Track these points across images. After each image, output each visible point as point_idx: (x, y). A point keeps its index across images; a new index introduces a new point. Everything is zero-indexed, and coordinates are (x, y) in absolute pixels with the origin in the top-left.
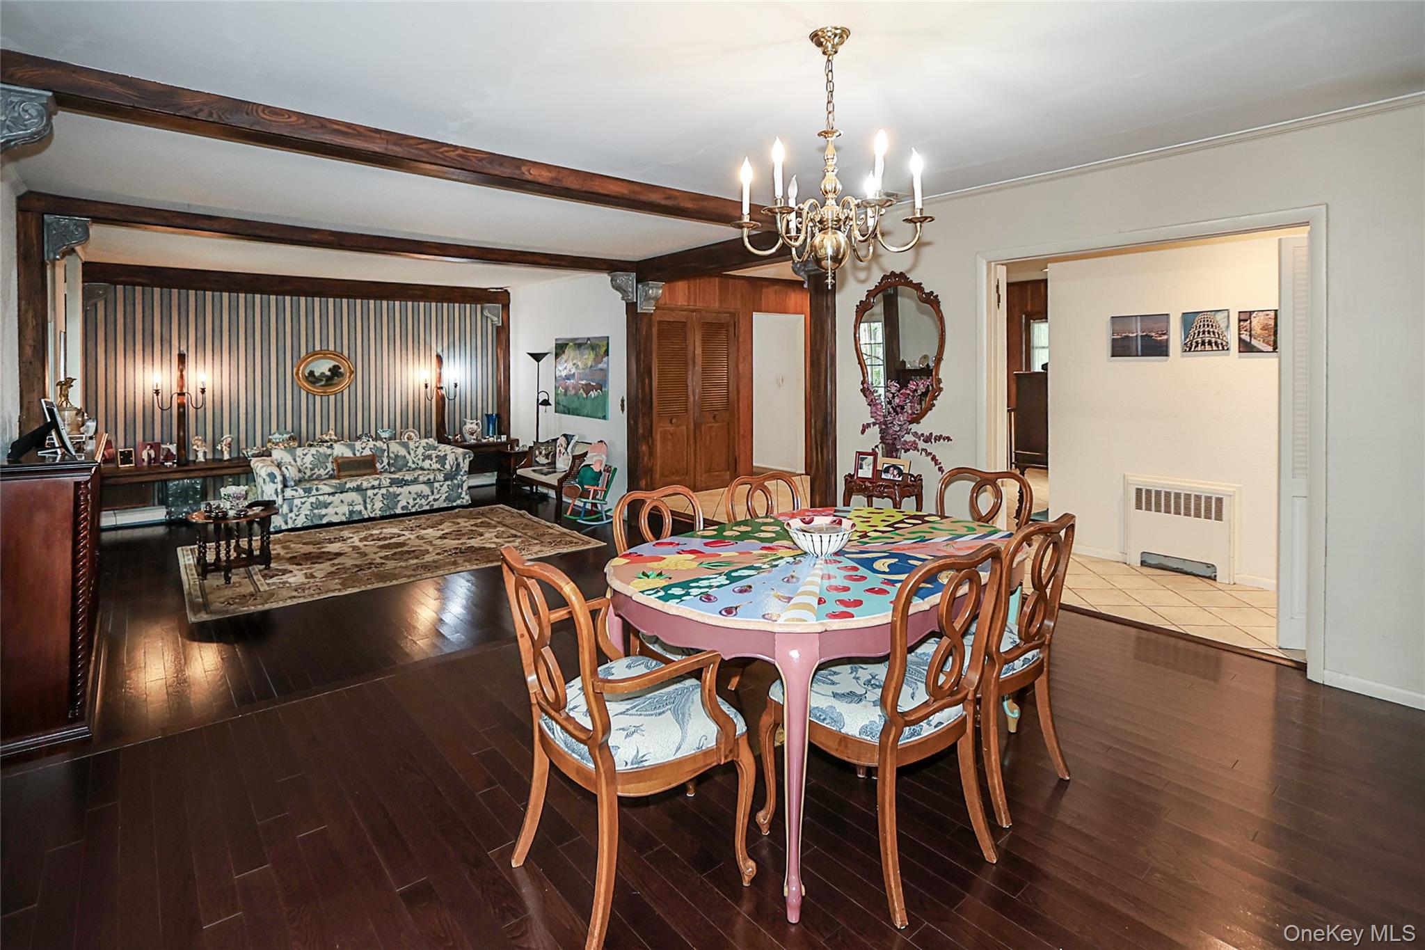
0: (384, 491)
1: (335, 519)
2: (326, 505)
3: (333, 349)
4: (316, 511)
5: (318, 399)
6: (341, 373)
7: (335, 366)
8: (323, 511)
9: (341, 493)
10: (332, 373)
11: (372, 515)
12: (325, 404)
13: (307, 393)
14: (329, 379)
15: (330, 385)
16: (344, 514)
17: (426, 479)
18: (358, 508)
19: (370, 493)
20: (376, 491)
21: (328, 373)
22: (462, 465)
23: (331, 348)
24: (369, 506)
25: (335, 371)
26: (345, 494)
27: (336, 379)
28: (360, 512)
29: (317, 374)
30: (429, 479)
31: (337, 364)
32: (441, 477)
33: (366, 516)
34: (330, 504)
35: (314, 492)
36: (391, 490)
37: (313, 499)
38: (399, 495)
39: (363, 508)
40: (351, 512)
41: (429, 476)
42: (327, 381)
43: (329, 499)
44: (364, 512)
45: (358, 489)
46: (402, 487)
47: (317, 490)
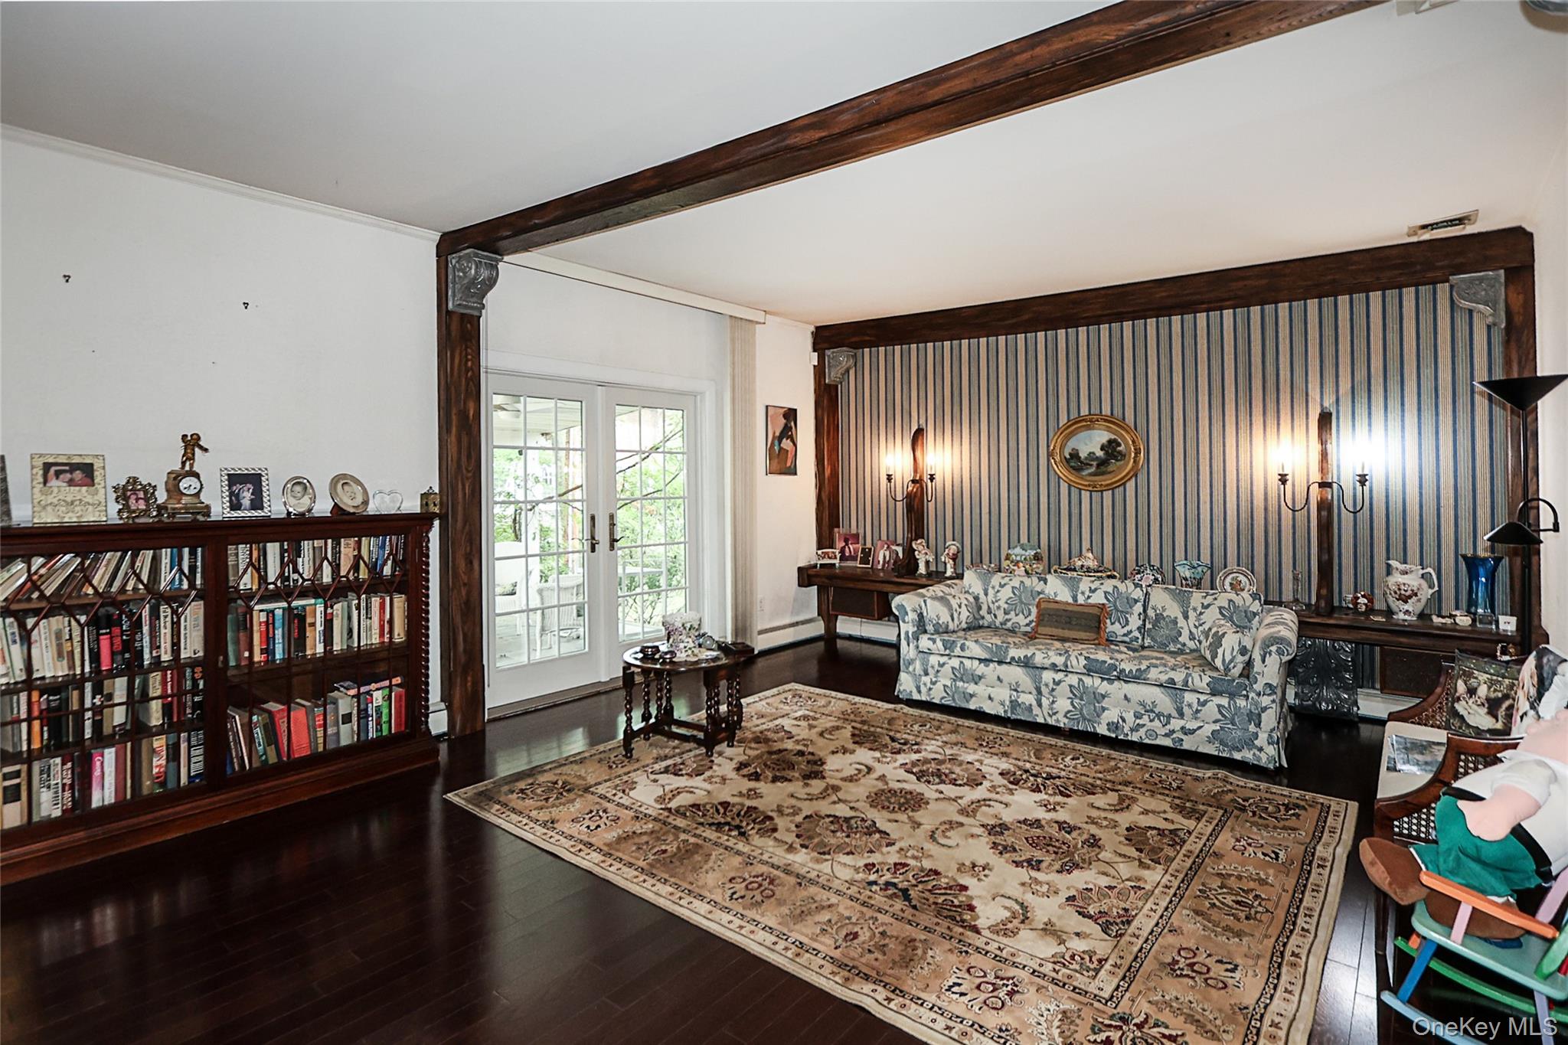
0: (1073, 680)
1: (990, 708)
2: (977, 679)
3: (1109, 414)
4: (960, 684)
5: (1085, 495)
6: (1120, 452)
7: (1110, 442)
8: (971, 688)
9: (1000, 662)
10: (1107, 453)
11: (1051, 721)
12: (1096, 507)
13: (1070, 486)
14: (1102, 463)
15: (1103, 474)
16: (1002, 704)
17: (1164, 678)
18: (1028, 699)
19: (1048, 676)
20: (1060, 676)
21: (1100, 453)
22: (1258, 666)
23: (1106, 410)
24: (1045, 702)
25: (1111, 448)
26: (1004, 666)
27: (1114, 465)
28: (1030, 708)
29: (1083, 455)
30: (1172, 681)
31: (1113, 437)
32: (1201, 680)
33: (1040, 720)
34: (980, 678)
35: (957, 651)
36: (1088, 681)
37: (955, 662)
38: (1103, 697)
39: (1034, 703)
40: (1014, 704)
41: (1172, 675)
42: (1098, 466)
43: (981, 669)
44: (1036, 710)
45: (1026, 663)
46: (1110, 681)
47: (962, 648)
